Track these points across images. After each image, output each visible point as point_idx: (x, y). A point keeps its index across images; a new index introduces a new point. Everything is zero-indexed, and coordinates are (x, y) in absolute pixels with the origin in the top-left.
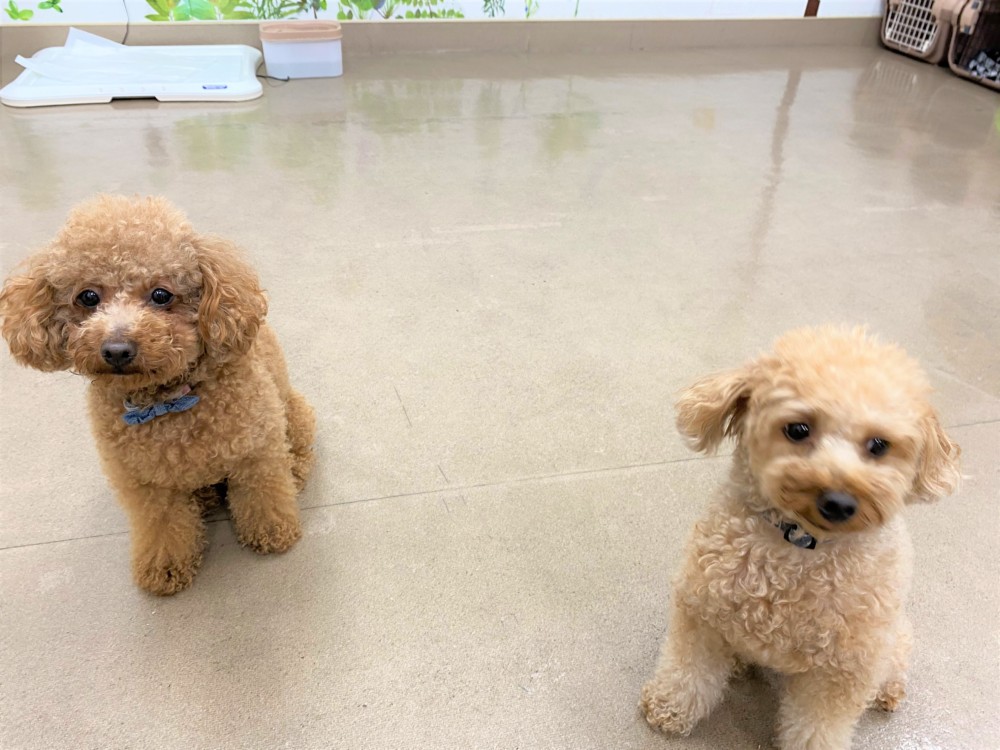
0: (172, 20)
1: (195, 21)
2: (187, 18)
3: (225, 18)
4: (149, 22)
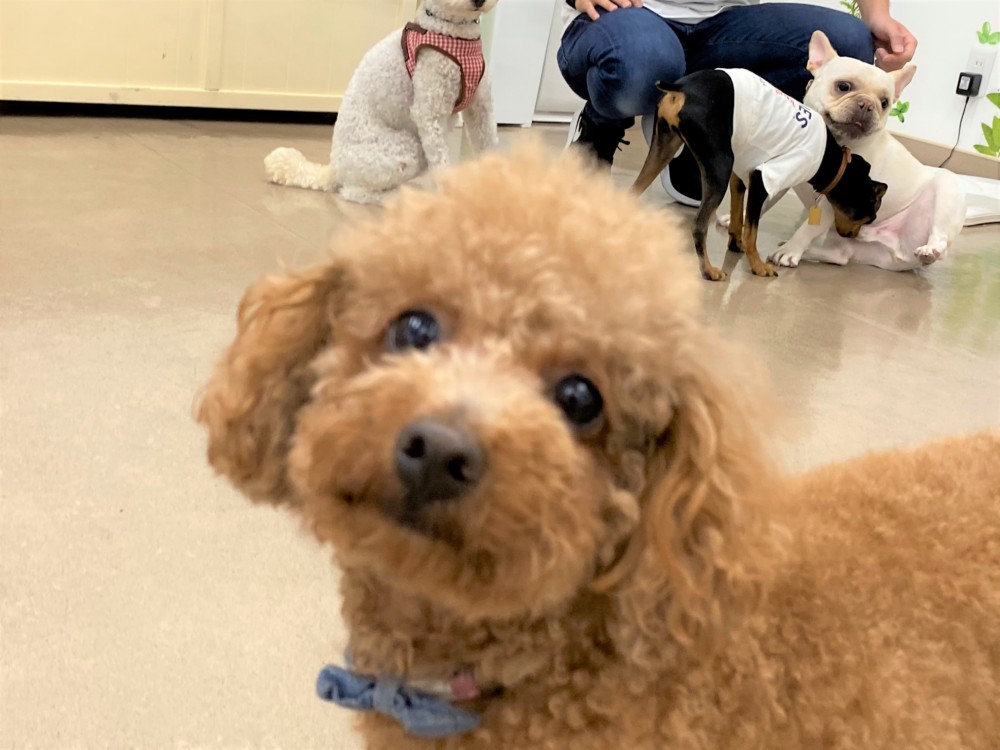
4: (975, 152)
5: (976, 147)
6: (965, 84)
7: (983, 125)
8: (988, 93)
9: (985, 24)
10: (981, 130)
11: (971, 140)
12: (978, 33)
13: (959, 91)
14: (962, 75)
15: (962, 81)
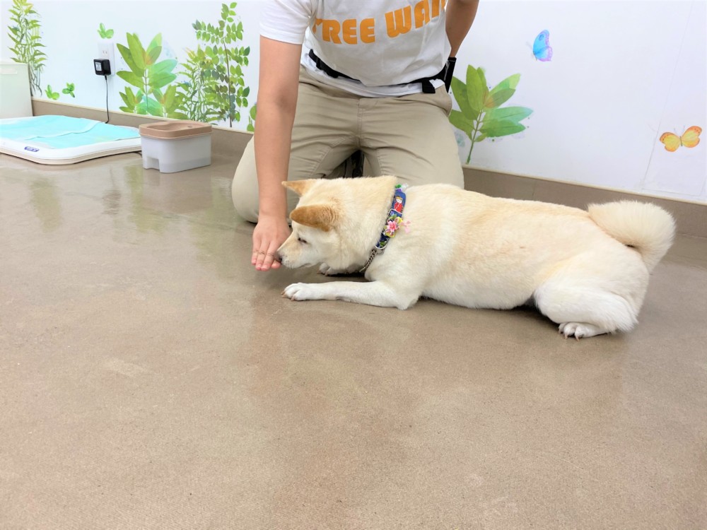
0: (135, 113)
1: (149, 115)
2: (144, 113)
3: (168, 117)
4: (121, 112)
5: (121, 108)
6: (100, 69)
7: (120, 93)
8: (117, 71)
9: (101, 25)
10: (120, 97)
11: (116, 105)
12: (99, 31)
13: (98, 73)
14: (95, 61)
15: (97, 66)
